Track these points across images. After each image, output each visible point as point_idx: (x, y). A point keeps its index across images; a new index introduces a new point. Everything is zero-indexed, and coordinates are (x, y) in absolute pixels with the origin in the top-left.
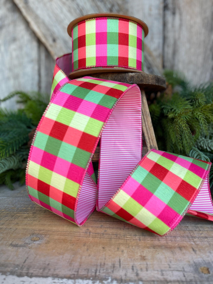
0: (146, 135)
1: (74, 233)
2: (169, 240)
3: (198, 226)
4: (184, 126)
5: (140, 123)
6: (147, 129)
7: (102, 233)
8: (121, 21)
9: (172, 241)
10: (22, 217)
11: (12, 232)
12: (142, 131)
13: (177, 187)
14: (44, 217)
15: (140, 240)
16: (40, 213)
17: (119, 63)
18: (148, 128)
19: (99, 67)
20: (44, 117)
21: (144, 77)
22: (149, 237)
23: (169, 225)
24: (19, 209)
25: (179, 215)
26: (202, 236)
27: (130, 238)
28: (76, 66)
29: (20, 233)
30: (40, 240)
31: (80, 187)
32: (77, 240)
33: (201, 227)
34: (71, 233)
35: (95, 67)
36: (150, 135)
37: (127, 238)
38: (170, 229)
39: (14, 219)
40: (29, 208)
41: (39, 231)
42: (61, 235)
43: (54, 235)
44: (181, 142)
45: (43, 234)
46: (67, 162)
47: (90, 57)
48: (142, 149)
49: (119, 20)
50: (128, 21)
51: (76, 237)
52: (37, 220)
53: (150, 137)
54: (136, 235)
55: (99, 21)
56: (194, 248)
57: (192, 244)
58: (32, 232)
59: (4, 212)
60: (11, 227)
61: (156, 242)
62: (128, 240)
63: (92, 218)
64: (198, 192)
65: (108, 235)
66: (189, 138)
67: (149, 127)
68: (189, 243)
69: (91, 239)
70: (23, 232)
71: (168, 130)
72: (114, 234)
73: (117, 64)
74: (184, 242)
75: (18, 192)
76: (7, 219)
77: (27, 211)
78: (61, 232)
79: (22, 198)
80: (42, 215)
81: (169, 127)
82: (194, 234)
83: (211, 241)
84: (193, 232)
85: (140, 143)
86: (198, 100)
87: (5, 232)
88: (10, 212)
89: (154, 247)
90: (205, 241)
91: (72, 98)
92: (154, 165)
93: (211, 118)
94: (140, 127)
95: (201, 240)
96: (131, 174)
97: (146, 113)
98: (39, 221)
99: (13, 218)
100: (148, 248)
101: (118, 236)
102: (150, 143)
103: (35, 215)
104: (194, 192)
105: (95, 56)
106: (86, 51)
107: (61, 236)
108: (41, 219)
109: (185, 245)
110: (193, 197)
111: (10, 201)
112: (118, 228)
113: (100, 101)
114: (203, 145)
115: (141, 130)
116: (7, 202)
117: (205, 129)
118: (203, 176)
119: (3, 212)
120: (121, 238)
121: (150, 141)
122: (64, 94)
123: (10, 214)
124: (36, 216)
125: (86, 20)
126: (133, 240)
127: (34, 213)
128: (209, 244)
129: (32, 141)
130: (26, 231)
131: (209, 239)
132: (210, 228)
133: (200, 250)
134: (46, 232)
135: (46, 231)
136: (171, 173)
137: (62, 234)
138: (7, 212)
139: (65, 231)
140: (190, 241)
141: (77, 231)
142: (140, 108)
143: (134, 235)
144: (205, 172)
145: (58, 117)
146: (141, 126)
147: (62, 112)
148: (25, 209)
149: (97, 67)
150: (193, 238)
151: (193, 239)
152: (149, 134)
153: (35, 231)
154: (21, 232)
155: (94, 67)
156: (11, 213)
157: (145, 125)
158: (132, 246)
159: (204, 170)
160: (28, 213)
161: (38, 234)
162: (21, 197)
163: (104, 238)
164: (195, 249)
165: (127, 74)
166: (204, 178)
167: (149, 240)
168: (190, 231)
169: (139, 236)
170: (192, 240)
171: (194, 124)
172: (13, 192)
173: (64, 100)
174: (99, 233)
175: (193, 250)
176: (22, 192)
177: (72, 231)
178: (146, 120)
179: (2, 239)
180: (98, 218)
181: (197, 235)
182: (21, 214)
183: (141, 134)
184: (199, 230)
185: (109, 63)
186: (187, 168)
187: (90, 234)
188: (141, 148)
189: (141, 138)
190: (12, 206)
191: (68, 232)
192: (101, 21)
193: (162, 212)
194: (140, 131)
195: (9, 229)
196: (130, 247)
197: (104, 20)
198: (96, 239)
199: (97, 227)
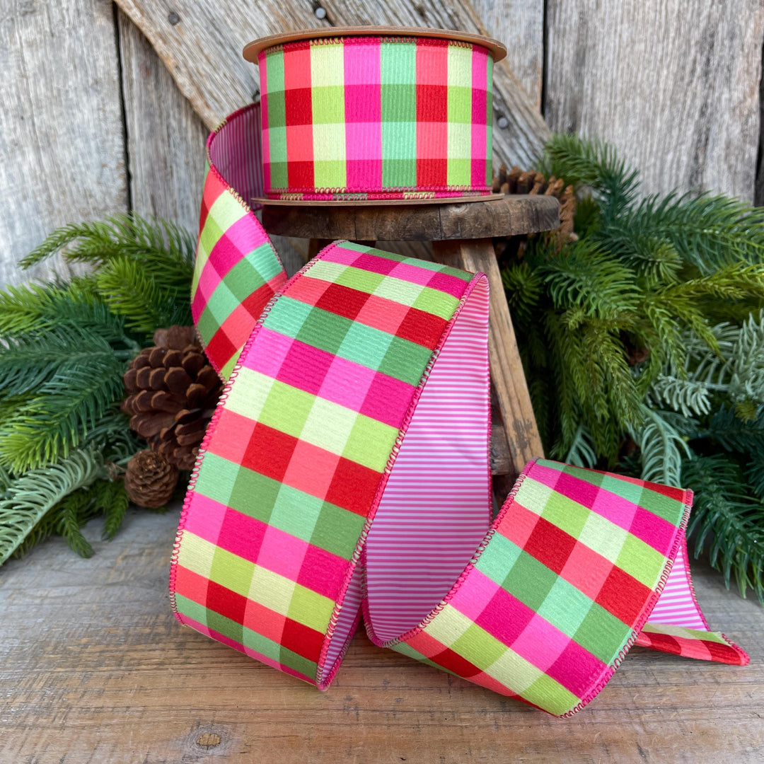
0: (501, 389)
1: (313, 712)
2: (575, 721)
3: (652, 667)
4: (616, 365)
5: (484, 360)
6: (503, 371)
7: (391, 708)
8: (423, 47)
9: (583, 724)
10: (148, 661)
11: (136, 720)
12: (491, 380)
13: (598, 589)
14: (213, 660)
15: (498, 727)
16: (197, 645)
17: (418, 181)
18: (506, 367)
19: (357, 192)
20: (223, 409)
21: (494, 219)
22: (521, 715)
23: (576, 691)
24: (132, 631)
25: (605, 665)
26: (662, 701)
27: (468, 720)
28: (280, 181)
29: (158, 722)
30: (223, 744)
31: (336, 608)
32: (325, 737)
33: (661, 672)
34: (303, 712)
35: (346, 192)
36: (512, 389)
37: (462, 720)
38: (580, 701)
39: (127, 673)
40: (161, 629)
41: (212, 713)
42: (277, 723)
43: (257, 723)
44: (606, 396)
45: (227, 723)
46: (298, 542)
47: (328, 159)
48: (490, 434)
49: (418, 44)
50: (446, 45)
51: (320, 727)
52: (197, 671)
53: (513, 394)
54: (484, 711)
55: (356, 48)
56: (641, 744)
57: (637, 733)
58: (194, 716)
59: (90, 649)
60: (127, 702)
61: (542, 732)
62: (466, 727)
63: (352, 657)
64: (656, 597)
65: (407, 714)
66: (630, 404)
67: (511, 362)
68: (629, 728)
69: (362, 729)
70: (167, 719)
71: (566, 358)
72: (424, 712)
73: (412, 181)
74: (616, 727)
75: (108, 563)
76: (107, 674)
77: (157, 639)
78: (274, 713)
79: (125, 587)
80: (205, 653)
81: (570, 350)
82: (641, 697)
83: (687, 720)
84: (638, 692)
85: (483, 417)
86: (658, 267)
87: (115, 721)
88: (108, 645)
89: (538, 746)
90: (671, 721)
91: (302, 352)
92: (537, 526)
93: (695, 322)
94: (484, 371)
95: (660, 718)
96: (473, 561)
97: (499, 319)
98: (204, 677)
99: (122, 668)
100: (522, 750)
101: (437, 715)
102: (513, 414)
103: (185, 653)
104: (644, 601)
105: (345, 159)
106: (314, 140)
107: (279, 727)
108: (207, 668)
109: (617, 737)
110: (640, 614)
111: (93, 602)
112: (431, 688)
113: (383, 362)
114: (671, 400)
115: (486, 379)
116: (85, 606)
117: (677, 362)
118: (670, 548)
119: (86, 646)
120: (445, 723)
121: (512, 408)
122: (275, 337)
123: (108, 654)
124: (189, 658)
125: (311, 42)
126: (479, 727)
127: (181, 647)
128: (682, 730)
129: (190, 478)
130: (176, 716)
131: (680, 711)
132: (685, 674)
133: (657, 750)
134: (232, 713)
135: (232, 710)
136: (583, 547)
137: (281, 719)
138: (98, 648)
139: (286, 707)
140: (631, 723)
141: (319, 707)
142: (485, 319)
143: (480, 709)
144: (675, 532)
145: (264, 411)
146: (487, 368)
147: (275, 397)
148: (147, 630)
149: (351, 192)
150: (640, 712)
151: (639, 716)
152: (510, 384)
153: (202, 712)
154: (161, 719)
155: (340, 192)
156: (111, 651)
157: (499, 358)
158: (479, 749)
159: (672, 527)
160: (161, 645)
161: (213, 721)
162: (122, 584)
163: (399, 725)
164: (644, 748)
165: (442, 212)
166: (672, 555)
167: (520, 725)
168: (632, 687)
169: (494, 712)
170: (637, 720)
171: (643, 333)
172: (89, 563)
173: (278, 358)
174: (383, 708)
175: (641, 752)
176: (120, 563)
177: (307, 706)
178: (500, 341)
179: (115, 746)
180: (372, 656)
181: (650, 700)
182: (143, 650)
183: (486, 391)
184: (654, 682)
185: (387, 183)
186: (625, 528)
187: (358, 714)
188: (486, 431)
189: (486, 402)
190: (108, 624)
191: (297, 712)
192: (362, 49)
193: (559, 659)
194: (484, 382)
195: (125, 709)
196: (474, 752)
197: (371, 47)
198: (378, 729)
199: (375, 688)
